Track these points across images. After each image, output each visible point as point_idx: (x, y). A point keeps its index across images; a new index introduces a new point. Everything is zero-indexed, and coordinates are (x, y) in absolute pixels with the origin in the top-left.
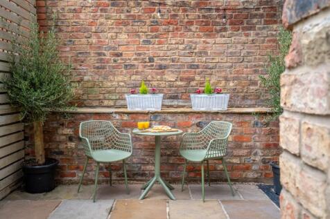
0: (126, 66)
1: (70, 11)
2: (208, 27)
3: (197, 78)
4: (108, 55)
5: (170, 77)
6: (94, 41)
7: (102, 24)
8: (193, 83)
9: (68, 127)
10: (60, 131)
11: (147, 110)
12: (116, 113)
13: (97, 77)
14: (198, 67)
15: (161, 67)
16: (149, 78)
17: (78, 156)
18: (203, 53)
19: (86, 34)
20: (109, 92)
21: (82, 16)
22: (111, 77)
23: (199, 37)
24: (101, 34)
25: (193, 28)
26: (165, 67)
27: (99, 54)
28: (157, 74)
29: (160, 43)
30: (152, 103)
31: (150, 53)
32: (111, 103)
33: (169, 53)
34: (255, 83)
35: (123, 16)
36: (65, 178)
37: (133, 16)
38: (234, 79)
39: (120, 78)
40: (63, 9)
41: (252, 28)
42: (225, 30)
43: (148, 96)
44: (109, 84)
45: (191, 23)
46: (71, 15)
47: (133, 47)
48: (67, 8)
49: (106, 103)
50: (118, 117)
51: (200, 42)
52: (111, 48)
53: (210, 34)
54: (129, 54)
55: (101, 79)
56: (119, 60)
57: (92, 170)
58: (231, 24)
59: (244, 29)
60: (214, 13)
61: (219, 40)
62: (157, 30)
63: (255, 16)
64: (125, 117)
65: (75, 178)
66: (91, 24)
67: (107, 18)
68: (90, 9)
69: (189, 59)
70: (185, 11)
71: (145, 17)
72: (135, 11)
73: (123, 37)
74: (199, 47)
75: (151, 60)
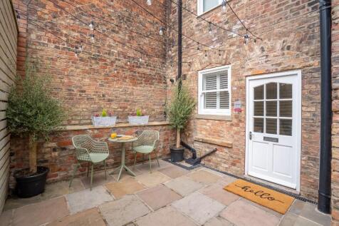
0: (88, 99)
1: (48, 59)
2: (134, 81)
3: (129, 107)
4: (75, 91)
5: (114, 106)
6: (66, 81)
7: (72, 71)
8: (127, 110)
9: (53, 141)
10: (46, 145)
11: (107, 126)
12: (90, 129)
13: (67, 105)
14: (129, 101)
15: (109, 100)
16: (102, 106)
17: (60, 161)
18: (131, 94)
19: (60, 76)
20: (76, 115)
21: (58, 64)
22: (77, 106)
23: (130, 85)
24: (71, 77)
25: (127, 80)
26: (112, 100)
27: (69, 90)
28: (107, 104)
29: (109, 87)
30: (110, 122)
31: (103, 92)
32: (77, 122)
33: (114, 93)
34: (154, 110)
35: (87, 68)
36: (49, 179)
37: (94, 69)
38: (145, 108)
39: (84, 106)
40: (42, 57)
41: (152, 84)
42: (141, 83)
43: (107, 118)
44: (76, 110)
45: (126, 78)
46: (49, 62)
47: (93, 88)
48: (45, 57)
49: (73, 122)
50: (91, 131)
51: (130, 88)
52: (77, 87)
53: (135, 84)
54: (90, 91)
55: (70, 106)
56: (84, 95)
57: (71, 169)
58: (145, 81)
59: (150, 84)
60: (137, 74)
61: (138, 88)
62: (108, 79)
63: (154, 79)
64: (96, 132)
65: (58, 178)
66: (64, 70)
67: (77, 68)
68: (64, 60)
69: (124, 97)
70: (123, 71)
71: (101, 71)
72: (95, 66)
73: (87, 81)
74: (129, 91)
75: (104, 96)
